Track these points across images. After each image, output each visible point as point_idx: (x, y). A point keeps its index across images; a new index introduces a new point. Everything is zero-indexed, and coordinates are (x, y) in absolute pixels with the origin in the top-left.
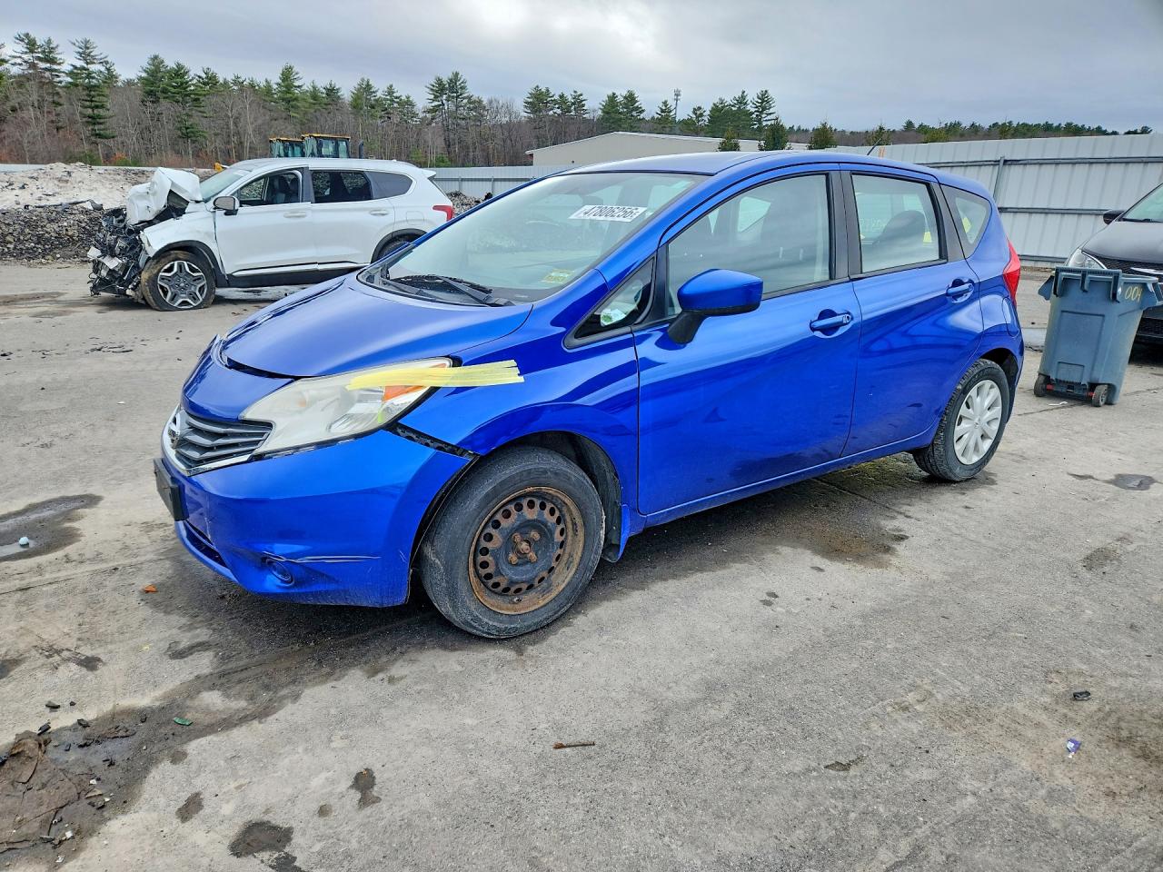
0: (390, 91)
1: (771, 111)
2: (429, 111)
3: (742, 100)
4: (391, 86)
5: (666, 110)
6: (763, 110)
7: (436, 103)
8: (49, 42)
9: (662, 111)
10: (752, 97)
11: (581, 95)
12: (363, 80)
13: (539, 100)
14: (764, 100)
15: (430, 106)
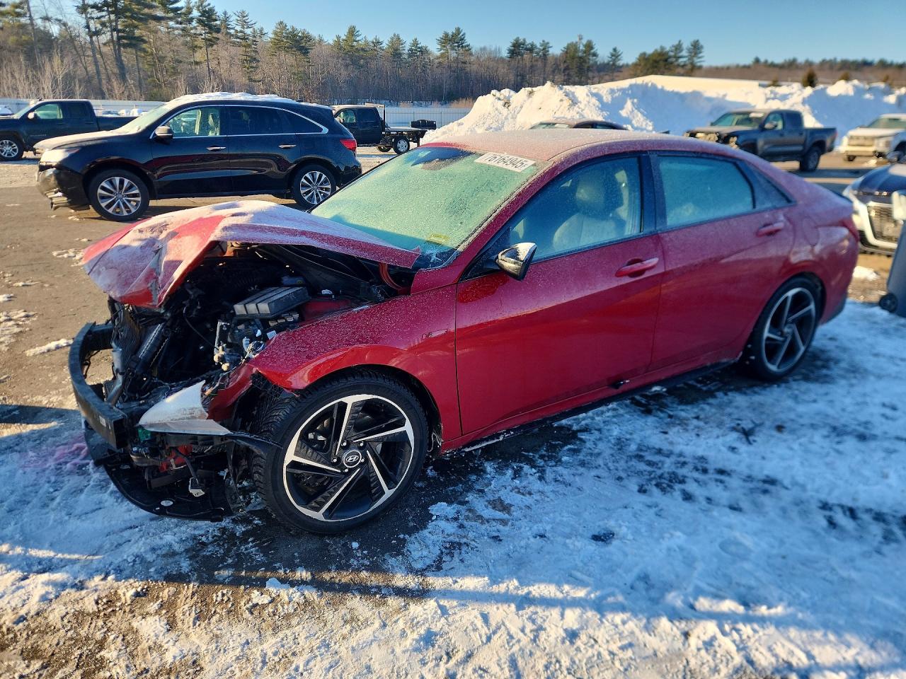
0: (415, 43)
1: (700, 55)
2: (438, 58)
3: (678, 48)
4: (416, 39)
5: (615, 55)
6: (696, 54)
7: (442, 51)
8: (225, 13)
9: (612, 55)
10: (686, 44)
11: (548, 43)
12: (394, 35)
13: (517, 49)
14: (696, 48)
15: (438, 54)
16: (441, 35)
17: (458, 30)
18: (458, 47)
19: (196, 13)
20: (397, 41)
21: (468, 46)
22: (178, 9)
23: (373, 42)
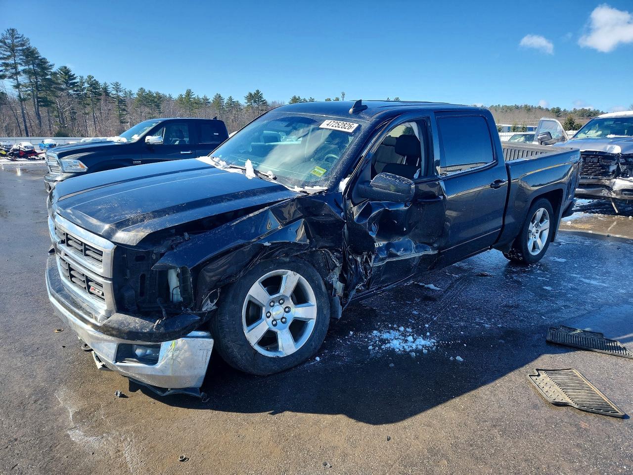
16: (247, 94)
17: (258, 91)
18: (258, 101)
19: (86, 85)
20: (219, 98)
21: (265, 100)
22: (75, 83)
23: (203, 99)
